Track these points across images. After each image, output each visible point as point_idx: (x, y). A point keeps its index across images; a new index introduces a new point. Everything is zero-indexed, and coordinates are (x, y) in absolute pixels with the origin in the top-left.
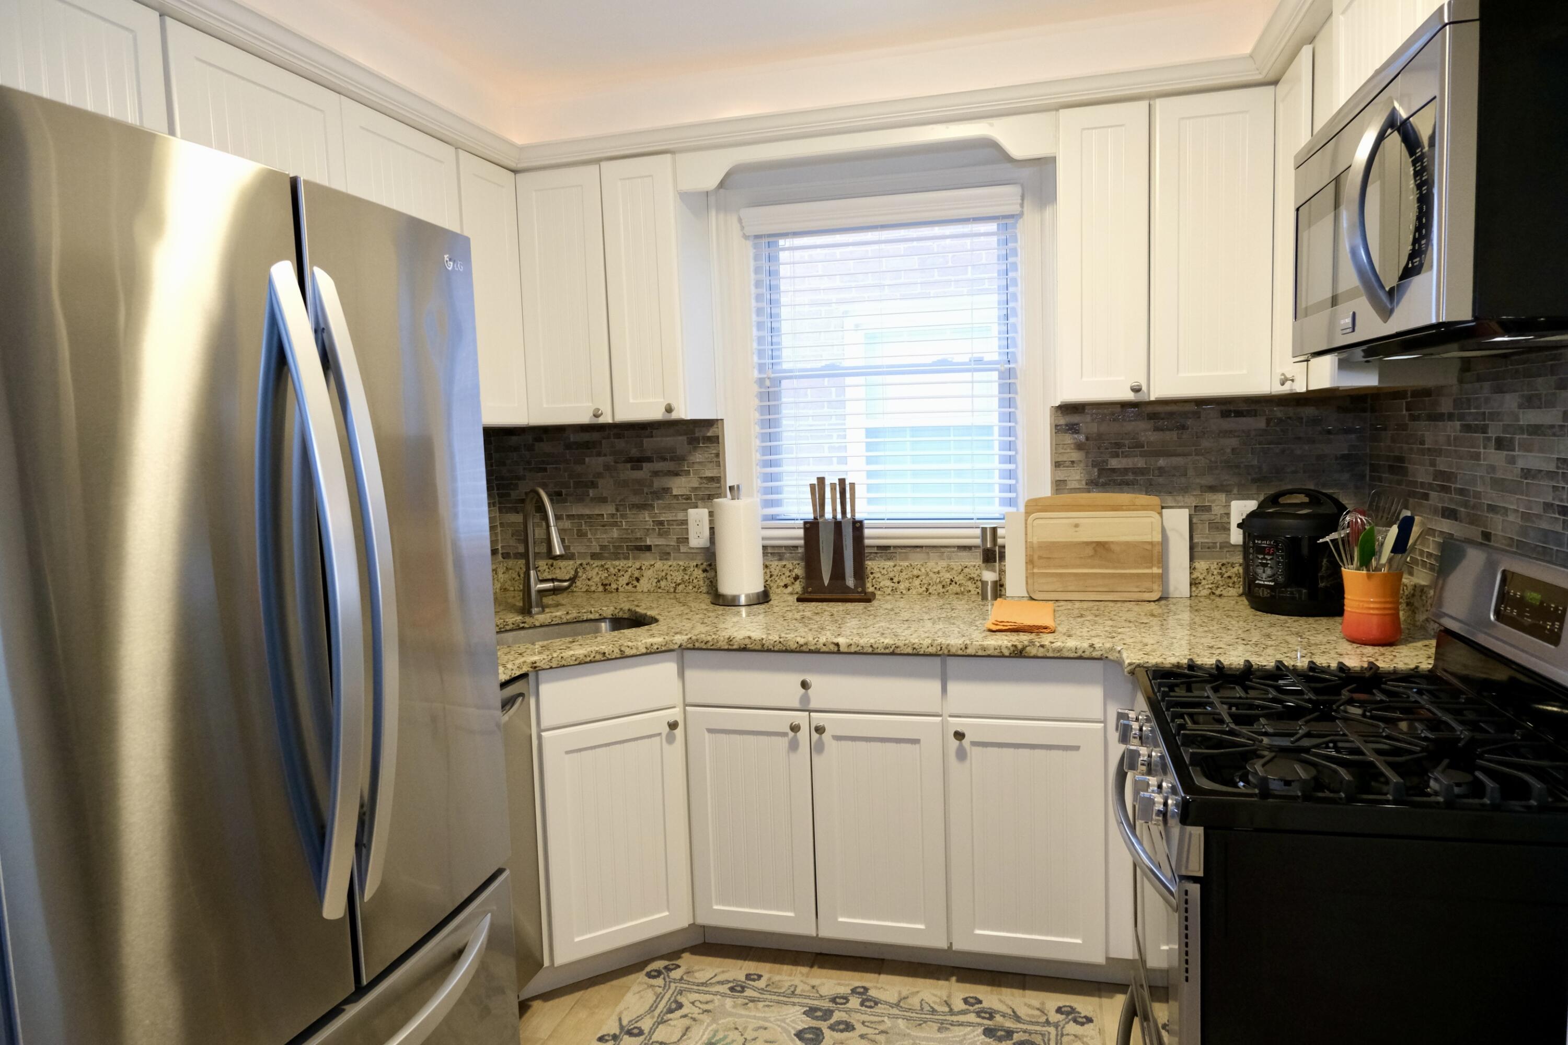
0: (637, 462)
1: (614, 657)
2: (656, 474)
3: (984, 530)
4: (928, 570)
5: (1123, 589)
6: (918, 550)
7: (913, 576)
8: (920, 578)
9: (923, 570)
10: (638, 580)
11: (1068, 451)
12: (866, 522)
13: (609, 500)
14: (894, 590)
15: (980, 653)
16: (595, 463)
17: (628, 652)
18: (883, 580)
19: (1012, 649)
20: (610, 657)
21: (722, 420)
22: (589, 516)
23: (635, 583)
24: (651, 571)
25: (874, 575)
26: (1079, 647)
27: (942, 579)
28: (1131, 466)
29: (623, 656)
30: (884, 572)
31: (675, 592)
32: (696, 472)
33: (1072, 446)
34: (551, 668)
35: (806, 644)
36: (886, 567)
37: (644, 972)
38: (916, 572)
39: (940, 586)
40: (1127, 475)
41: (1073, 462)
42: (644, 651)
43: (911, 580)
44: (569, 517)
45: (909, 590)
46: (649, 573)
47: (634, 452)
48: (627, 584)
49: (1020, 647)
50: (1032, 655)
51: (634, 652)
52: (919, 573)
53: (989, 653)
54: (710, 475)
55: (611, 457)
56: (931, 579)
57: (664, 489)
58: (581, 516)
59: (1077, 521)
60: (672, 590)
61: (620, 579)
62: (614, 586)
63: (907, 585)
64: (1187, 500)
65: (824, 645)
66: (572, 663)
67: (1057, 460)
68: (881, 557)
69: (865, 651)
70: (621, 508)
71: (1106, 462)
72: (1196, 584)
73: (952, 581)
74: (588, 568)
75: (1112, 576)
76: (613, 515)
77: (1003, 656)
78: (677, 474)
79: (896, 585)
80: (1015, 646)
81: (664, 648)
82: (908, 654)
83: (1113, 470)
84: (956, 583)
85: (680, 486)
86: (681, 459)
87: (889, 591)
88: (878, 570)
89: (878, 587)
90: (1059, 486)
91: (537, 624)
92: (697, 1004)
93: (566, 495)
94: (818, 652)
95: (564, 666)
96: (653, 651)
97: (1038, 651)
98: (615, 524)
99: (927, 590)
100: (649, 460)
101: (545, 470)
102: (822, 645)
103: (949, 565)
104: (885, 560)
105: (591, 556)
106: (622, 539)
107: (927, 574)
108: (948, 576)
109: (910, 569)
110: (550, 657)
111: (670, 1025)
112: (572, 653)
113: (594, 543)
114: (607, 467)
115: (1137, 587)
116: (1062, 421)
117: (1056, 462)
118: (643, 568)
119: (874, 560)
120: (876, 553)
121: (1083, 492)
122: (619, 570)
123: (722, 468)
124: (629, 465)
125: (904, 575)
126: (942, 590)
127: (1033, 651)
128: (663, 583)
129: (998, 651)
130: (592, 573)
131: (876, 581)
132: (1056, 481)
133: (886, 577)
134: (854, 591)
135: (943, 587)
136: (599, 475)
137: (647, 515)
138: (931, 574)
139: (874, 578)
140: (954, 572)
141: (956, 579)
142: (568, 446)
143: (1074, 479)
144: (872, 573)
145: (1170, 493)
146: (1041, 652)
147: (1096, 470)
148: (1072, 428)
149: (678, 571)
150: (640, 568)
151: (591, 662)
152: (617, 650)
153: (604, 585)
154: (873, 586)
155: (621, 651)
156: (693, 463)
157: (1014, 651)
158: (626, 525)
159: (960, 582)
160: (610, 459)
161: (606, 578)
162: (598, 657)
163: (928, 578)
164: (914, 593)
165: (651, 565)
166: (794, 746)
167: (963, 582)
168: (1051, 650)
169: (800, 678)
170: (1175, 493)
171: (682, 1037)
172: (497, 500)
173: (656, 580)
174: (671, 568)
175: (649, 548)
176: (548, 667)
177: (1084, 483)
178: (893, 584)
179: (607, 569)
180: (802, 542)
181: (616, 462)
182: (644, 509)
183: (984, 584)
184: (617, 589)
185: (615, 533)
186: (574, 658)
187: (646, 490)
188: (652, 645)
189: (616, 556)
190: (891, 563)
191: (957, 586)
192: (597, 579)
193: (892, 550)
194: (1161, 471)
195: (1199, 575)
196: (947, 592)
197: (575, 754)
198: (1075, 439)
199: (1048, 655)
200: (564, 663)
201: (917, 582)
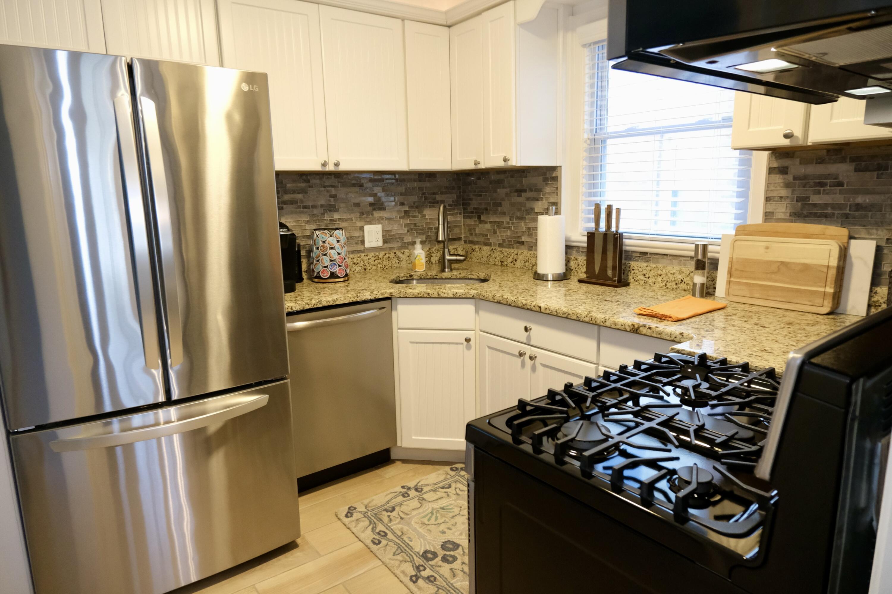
0: (520, 191)
1: (434, 297)
2: (528, 199)
3: (697, 246)
4: (667, 272)
5: (798, 301)
6: (665, 257)
7: (658, 274)
8: (662, 276)
9: (664, 271)
10: (516, 260)
11: (778, 188)
12: (624, 234)
13: (507, 213)
14: (646, 282)
15: (613, 326)
16: (502, 192)
17: (442, 295)
18: (640, 275)
19: (632, 327)
20: (432, 296)
21: (561, 166)
22: (499, 223)
23: (514, 262)
24: (522, 256)
25: (634, 271)
26: (672, 333)
27: (676, 278)
28: (830, 202)
29: (439, 297)
30: (640, 269)
31: (532, 269)
32: (546, 199)
33: (782, 185)
34: (400, 297)
35: (526, 304)
36: (642, 266)
37: (451, 467)
38: (659, 272)
39: (674, 283)
40: (827, 209)
41: (781, 197)
42: (452, 296)
43: (656, 277)
44: (491, 222)
45: (654, 283)
46: (521, 257)
47: (519, 186)
48: (511, 262)
49: (636, 326)
50: (643, 333)
51: (446, 295)
52: (662, 273)
53: (618, 327)
54: (553, 201)
55: (509, 189)
56: (669, 278)
57: (531, 208)
58: (495, 222)
59: (768, 244)
60: (531, 268)
61: (508, 259)
62: (506, 263)
63: (654, 280)
64: (880, 232)
65: (534, 307)
66: (411, 296)
67: (768, 196)
68: (642, 259)
69: (553, 314)
70: (512, 219)
71: (808, 198)
72: (876, 306)
73: (682, 281)
74: (495, 251)
75: (792, 290)
76: (508, 223)
77: (626, 331)
78: (537, 200)
79: (647, 279)
80: (633, 325)
81: (463, 296)
82: (574, 320)
83: (815, 205)
84: (685, 283)
85: (538, 206)
86: (539, 190)
87: (642, 283)
88: (637, 268)
89: (636, 279)
90: (768, 216)
91: (444, 277)
92: (457, 490)
93: (489, 210)
94: (531, 310)
95: (407, 297)
96: (457, 297)
97: (647, 331)
98: (509, 228)
99: (666, 285)
100: (525, 191)
101: (481, 195)
102: (533, 306)
103: (681, 270)
104: (644, 262)
105: (499, 245)
106: (512, 237)
107: (667, 274)
108: (680, 277)
109: (656, 269)
110: (399, 292)
111: (436, 493)
112: (411, 291)
113: (500, 238)
114: (507, 195)
115: (810, 301)
116: (775, 165)
117: (767, 198)
118: (518, 254)
119: (638, 261)
120: (639, 257)
121: (787, 222)
122: (508, 254)
123: (559, 197)
124: (516, 194)
125: (652, 274)
126: (675, 286)
127: (644, 330)
128: (527, 264)
129: (623, 327)
130: (497, 254)
131: (635, 275)
132: (766, 212)
133: (642, 273)
134: (611, 279)
135: (676, 284)
136: (503, 199)
137: (523, 223)
138: (669, 275)
139: (634, 273)
140: (684, 274)
141: (685, 280)
142: (491, 182)
143: (780, 211)
144: (633, 270)
145: (864, 226)
146: (649, 332)
147: (800, 204)
148: (783, 171)
149: (534, 257)
150: (517, 254)
151: (421, 297)
152: (436, 293)
153: (502, 262)
154: (633, 278)
155: (438, 294)
156: (545, 193)
157: (632, 329)
158: (514, 229)
159: (687, 282)
160: (508, 190)
161: (502, 258)
162: (425, 295)
163: (667, 277)
164: (657, 286)
165: (522, 253)
166: (523, 365)
167: (689, 282)
168: (655, 332)
169: (523, 324)
170: (869, 227)
171: (435, 500)
172: (462, 211)
173: (524, 262)
174: (531, 255)
175: (523, 243)
176: (398, 296)
177: (788, 214)
178: (645, 279)
179: (503, 253)
180: (585, 245)
181: (511, 192)
182: (522, 220)
183: (695, 285)
184: (507, 265)
185: (509, 233)
186: (412, 294)
187: (523, 208)
188: (456, 293)
189: (509, 246)
190: (645, 264)
191: (685, 284)
192: (498, 258)
193: (649, 256)
194: (858, 207)
195: (879, 298)
196: (678, 288)
197: (415, 344)
198: (784, 179)
199: (653, 335)
200: (406, 295)
201: (660, 279)
